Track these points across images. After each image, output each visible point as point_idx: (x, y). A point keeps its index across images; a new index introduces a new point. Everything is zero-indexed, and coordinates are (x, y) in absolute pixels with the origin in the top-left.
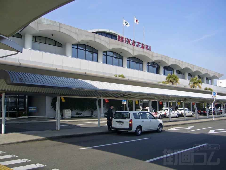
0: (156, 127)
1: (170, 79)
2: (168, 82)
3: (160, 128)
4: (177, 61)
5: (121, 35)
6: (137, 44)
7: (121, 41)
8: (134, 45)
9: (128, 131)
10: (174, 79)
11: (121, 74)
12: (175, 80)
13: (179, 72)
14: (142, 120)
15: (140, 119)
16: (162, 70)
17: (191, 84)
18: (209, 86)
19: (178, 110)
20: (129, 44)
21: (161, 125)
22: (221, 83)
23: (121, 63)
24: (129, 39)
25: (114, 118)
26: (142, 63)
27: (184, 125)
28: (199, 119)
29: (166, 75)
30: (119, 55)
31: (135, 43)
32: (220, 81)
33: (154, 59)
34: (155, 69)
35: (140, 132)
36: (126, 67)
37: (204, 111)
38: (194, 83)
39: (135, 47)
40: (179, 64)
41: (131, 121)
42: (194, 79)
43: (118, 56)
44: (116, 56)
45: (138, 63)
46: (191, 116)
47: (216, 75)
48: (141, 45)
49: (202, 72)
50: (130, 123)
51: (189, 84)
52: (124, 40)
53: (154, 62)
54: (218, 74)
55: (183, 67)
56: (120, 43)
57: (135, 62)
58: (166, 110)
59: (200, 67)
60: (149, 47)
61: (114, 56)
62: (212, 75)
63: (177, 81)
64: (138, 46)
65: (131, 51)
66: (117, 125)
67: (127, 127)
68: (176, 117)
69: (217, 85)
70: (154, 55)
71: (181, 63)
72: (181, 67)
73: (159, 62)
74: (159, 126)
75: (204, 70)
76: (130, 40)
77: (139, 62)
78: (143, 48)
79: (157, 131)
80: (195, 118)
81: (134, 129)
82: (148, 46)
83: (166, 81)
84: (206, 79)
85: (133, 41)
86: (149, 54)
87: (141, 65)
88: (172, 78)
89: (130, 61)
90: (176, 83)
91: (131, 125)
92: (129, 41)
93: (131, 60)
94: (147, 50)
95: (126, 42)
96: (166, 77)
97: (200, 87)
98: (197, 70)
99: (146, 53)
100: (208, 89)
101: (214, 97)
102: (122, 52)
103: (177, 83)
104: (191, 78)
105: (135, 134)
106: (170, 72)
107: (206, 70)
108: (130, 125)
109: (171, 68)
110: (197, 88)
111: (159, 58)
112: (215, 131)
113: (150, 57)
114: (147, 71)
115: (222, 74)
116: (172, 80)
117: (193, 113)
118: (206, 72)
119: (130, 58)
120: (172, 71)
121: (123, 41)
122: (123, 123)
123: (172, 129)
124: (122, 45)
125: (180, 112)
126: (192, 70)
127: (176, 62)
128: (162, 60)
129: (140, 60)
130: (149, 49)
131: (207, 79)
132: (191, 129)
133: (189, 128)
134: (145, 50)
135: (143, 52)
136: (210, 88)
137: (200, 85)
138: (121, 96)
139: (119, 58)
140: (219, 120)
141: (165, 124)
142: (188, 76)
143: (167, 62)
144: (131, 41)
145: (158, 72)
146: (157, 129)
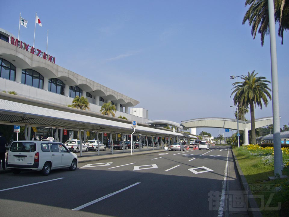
0: (69, 163)
1: (79, 102)
2: (75, 106)
3: (74, 165)
4: (88, 81)
5: (15, 38)
6: (37, 52)
7: (15, 45)
8: (33, 53)
9: (33, 169)
10: (84, 103)
11: (12, 91)
12: (84, 105)
13: (89, 95)
14: (52, 154)
15: (49, 151)
16: (67, 90)
17: (103, 111)
18: (123, 114)
19: (88, 142)
20: (26, 50)
21: (75, 160)
22: (135, 111)
23: (12, 76)
24: (26, 44)
25: (10, 150)
26: (43, 79)
27: (99, 161)
28: (114, 153)
29: (73, 97)
30: (11, 64)
31: (34, 51)
32: (134, 109)
33: (59, 75)
34: (59, 88)
35: (48, 170)
36: (20, 82)
37: (118, 144)
38: (107, 110)
39: (35, 57)
40: (90, 84)
41: (37, 154)
42: (107, 104)
43: (9, 65)
44: (6, 65)
45: (36, 78)
46: (104, 150)
47: (131, 102)
48: (42, 54)
49: (116, 97)
50: (36, 158)
51: (101, 110)
52: (20, 44)
53: (59, 79)
54: (133, 101)
55: (94, 89)
56: (14, 47)
57: (33, 76)
58: (73, 141)
59: (115, 91)
60: (52, 59)
61: (3, 64)
62: (127, 102)
63: (86, 106)
64: (38, 55)
65: (28, 61)
66: (16, 161)
67: (31, 163)
68: (86, 151)
69: (131, 114)
70: (60, 69)
71: (92, 83)
72: (93, 89)
73: (65, 80)
74: (72, 162)
75: (118, 95)
76: (28, 45)
77: (39, 77)
78: (46, 59)
79: (70, 169)
80: (110, 153)
81: (41, 165)
82: (52, 57)
83: (73, 105)
84: (119, 106)
85: (33, 47)
86: (53, 68)
87: (41, 81)
88: (81, 101)
89: (25, 74)
90: (85, 109)
91: (37, 161)
92: (26, 47)
93: (27, 73)
94: (51, 61)
95: (22, 48)
96: (72, 99)
97: (113, 115)
98: (110, 94)
99: (49, 65)
100: (122, 117)
101: (133, 128)
102: (15, 60)
103: (87, 109)
104: (103, 103)
105: (42, 173)
106: (77, 93)
107: (121, 95)
108: (35, 160)
109: (80, 89)
110: (110, 116)
111: (65, 75)
112: (140, 168)
113: (54, 72)
114: (49, 91)
115: (138, 101)
116: (80, 104)
117: (106, 146)
118: (121, 98)
119: (26, 70)
120: (80, 93)
121: (18, 45)
122: (25, 157)
123: (87, 166)
124: (16, 51)
125: (90, 145)
126: (105, 93)
127: (86, 81)
128: (69, 77)
129: (40, 74)
130: (53, 61)
131: (121, 106)
132: (110, 165)
133: (108, 164)
134: (48, 62)
135: (46, 64)
136: (125, 117)
137: (114, 112)
138: (19, 121)
139: (10, 69)
140: (138, 155)
141: (80, 160)
142: (100, 100)
143: (75, 80)
144: (29, 47)
145: (62, 93)
146: (70, 166)
